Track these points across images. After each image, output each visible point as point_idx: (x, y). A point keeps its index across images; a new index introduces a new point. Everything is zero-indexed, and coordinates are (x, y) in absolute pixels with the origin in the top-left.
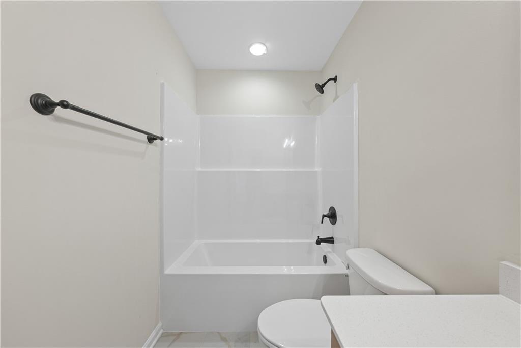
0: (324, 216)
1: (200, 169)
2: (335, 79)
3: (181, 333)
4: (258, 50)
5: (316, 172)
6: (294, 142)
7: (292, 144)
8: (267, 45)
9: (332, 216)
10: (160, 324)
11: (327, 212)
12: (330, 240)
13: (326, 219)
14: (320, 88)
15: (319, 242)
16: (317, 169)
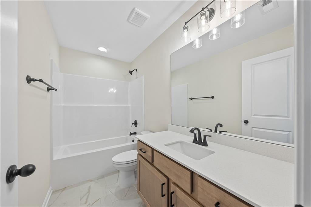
0: (133, 124)
1: (63, 105)
2: (136, 70)
3: (65, 188)
4: (102, 49)
5: (129, 106)
6: (116, 90)
7: (115, 91)
8: (107, 49)
9: (136, 124)
10: (51, 188)
11: (134, 123)
12: (135, 133)
13: (134, 125)
14: (131, 73)
15: (130, 135)
16: (129, 105)
